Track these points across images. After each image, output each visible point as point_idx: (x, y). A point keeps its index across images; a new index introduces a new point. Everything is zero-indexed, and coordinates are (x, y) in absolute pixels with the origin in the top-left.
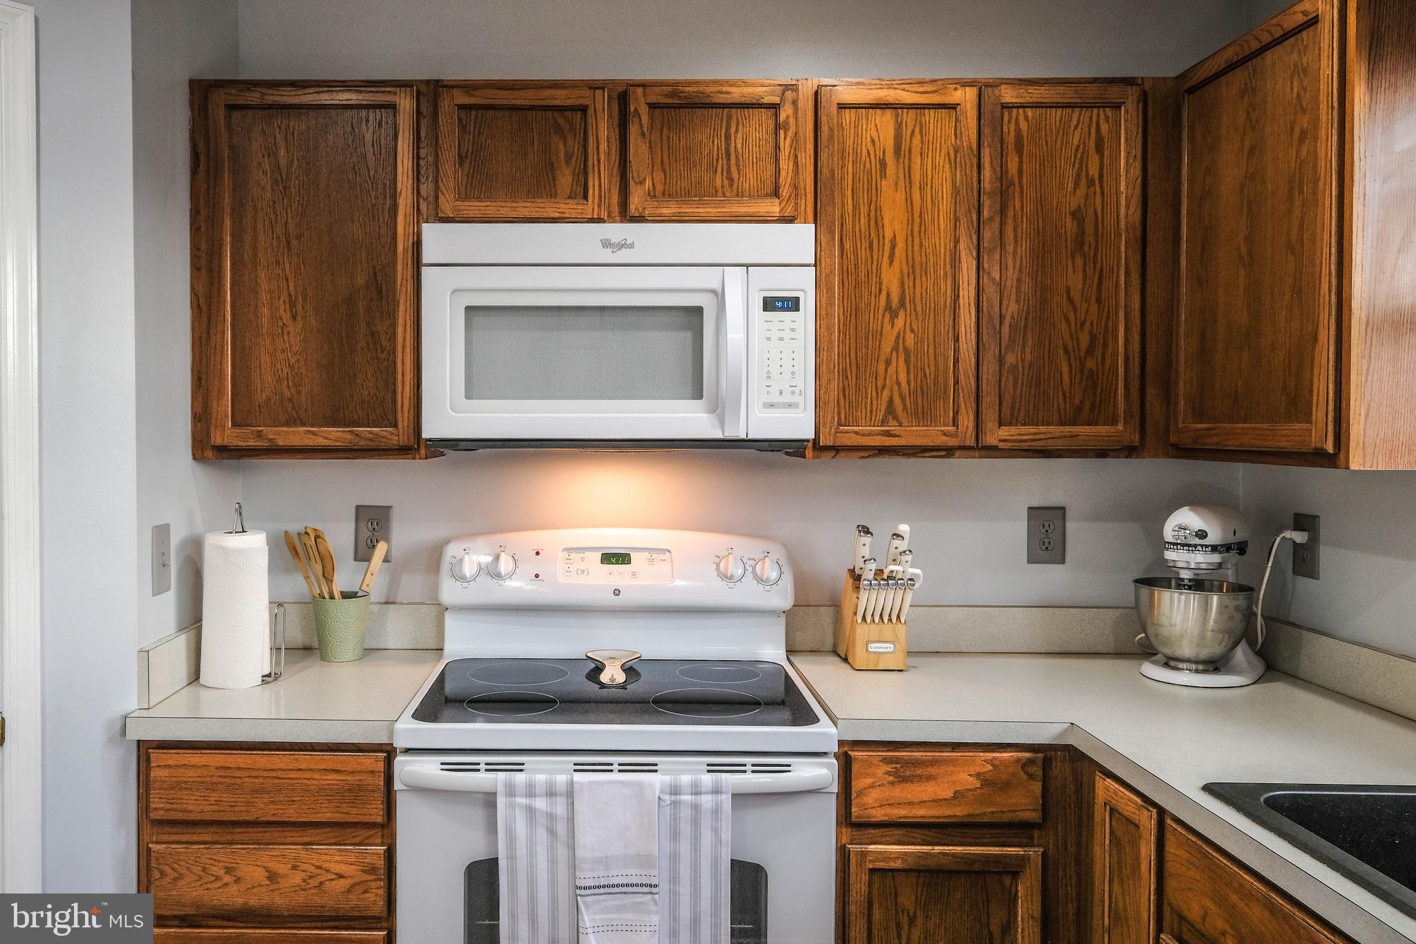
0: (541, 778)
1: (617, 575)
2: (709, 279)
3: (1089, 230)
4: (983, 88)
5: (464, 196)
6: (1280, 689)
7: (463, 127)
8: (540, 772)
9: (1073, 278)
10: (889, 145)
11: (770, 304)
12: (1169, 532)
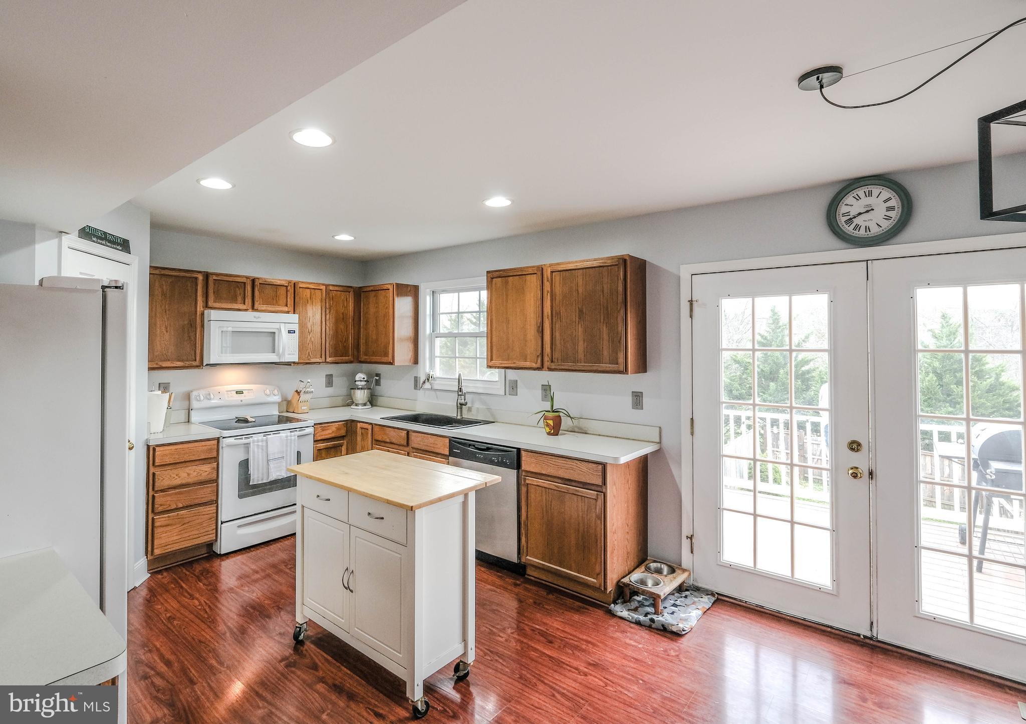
0: (256, 439)
1: (240, 397)
2: (277, 326)
3: (345, 317)
4: (327, 286)
5: (215, 302)
6: (375, 408)
7: (214, 284)
8: (255, 437)
9: (342, 326)
10: (309, 296)
11: (289, 332)
12: (357, 378)
